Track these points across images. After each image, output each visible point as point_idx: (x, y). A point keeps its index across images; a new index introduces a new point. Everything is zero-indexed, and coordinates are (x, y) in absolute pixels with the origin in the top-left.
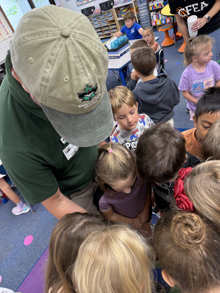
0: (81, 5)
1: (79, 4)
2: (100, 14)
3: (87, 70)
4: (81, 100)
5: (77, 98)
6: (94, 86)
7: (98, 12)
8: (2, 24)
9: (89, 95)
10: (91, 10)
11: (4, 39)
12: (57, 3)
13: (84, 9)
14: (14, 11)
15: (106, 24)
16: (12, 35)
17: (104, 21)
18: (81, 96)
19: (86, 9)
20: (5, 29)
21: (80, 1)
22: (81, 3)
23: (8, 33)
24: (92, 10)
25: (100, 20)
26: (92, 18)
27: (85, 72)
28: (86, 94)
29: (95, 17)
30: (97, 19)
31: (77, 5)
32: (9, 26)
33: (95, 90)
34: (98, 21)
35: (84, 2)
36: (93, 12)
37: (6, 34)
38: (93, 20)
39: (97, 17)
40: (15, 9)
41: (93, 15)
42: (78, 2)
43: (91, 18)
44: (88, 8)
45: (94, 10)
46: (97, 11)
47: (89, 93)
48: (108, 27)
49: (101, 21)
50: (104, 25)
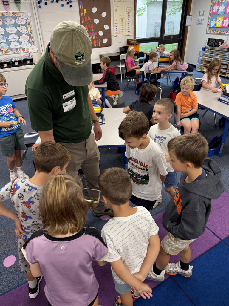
0: (210, 33)
1: (209, 31)
2: (226, 50)
3: (80, 46)
4: (76, 59)
5: (74, 57)
6: (82, 54)
7: (225, 48)
8: (129, 21)
9: (80, 58)
10: (218, 43)
11: (123, 35)
12: (187, 22)
13: (212, 39)
14: (141, 13)
15: (227, 62)
16: (131, 34)
17: (227, 59)
18: (76, 57)
19: (214, 39)
20: (129, 27)
21: (211, 30)
22: (212, 32)
23: (129, 31)
24: (220, 43)
25: (222, 56)
26: (216, 51)
27: (79, 46)
28: (78, 57)
29: (219, 51)
30: (220, 54)
31: (207, 32)
32: (133, 25)
33: (83, 56)
34: (220, 56)
35: (216, 32)
36: (220, 45)
37: (127, 32)
38: (215, 52)
39: (221, 52)
40: (143, 11)
41: (218, 48)
42: (209, 30)
43: (214, 51)
44: (217, 39)
45: (221, 44)
46: (224, 46)
47: (80, 57)
48: (227, 66)
49: (223, 58)
50: (223, 62)
